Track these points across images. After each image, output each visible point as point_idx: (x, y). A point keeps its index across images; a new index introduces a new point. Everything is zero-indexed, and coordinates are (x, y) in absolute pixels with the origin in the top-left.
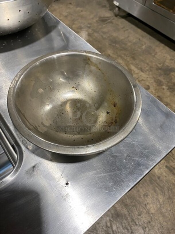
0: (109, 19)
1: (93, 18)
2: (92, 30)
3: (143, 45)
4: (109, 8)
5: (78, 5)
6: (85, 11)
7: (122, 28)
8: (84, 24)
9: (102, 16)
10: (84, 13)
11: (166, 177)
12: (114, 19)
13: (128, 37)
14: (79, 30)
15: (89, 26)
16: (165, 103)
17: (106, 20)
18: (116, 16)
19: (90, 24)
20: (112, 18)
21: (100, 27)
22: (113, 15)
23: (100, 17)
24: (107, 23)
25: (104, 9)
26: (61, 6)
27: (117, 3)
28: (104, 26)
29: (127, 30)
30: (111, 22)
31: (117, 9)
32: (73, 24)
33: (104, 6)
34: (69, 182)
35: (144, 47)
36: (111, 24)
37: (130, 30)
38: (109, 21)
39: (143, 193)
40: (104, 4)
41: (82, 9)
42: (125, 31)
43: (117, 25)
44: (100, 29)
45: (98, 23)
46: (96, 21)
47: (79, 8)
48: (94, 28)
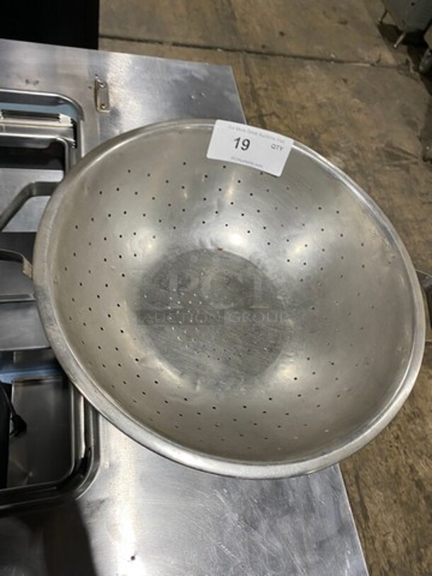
0: (406, 159)
1: (372, 138)
2: (358, 165)
4: (419, 134)
5: (358, 93)
6: (366, 114)
7: (422, 195)
8: (348, 142)
9: (396, 144)
10: (360, 117)
12: (416, 163)
13: (424, 220)
14: (330, 151)
15: (356, 151)
16: (416, 410)
17: (398, 158)
18: (425, 159)
19: (360, 148)
20: (414, 160)
21: (377, 166)
22: (420, 153)
23: (390, 145)
24: (395, 166)
25: (409, 129)
26: (324, 77)
28: (388, 168)
30: (407, 169)
32: (326, 131)
33: (412, 125)
36: (403, 172)
38: (404, 162)
40: (414, 119)
41: (362, 105)
42: (424, 203)
43: (417, 180)
44: (375, 171)
45: (378, 155)
46: (377, 149)
47: (357, 100)
48: (364, 164)
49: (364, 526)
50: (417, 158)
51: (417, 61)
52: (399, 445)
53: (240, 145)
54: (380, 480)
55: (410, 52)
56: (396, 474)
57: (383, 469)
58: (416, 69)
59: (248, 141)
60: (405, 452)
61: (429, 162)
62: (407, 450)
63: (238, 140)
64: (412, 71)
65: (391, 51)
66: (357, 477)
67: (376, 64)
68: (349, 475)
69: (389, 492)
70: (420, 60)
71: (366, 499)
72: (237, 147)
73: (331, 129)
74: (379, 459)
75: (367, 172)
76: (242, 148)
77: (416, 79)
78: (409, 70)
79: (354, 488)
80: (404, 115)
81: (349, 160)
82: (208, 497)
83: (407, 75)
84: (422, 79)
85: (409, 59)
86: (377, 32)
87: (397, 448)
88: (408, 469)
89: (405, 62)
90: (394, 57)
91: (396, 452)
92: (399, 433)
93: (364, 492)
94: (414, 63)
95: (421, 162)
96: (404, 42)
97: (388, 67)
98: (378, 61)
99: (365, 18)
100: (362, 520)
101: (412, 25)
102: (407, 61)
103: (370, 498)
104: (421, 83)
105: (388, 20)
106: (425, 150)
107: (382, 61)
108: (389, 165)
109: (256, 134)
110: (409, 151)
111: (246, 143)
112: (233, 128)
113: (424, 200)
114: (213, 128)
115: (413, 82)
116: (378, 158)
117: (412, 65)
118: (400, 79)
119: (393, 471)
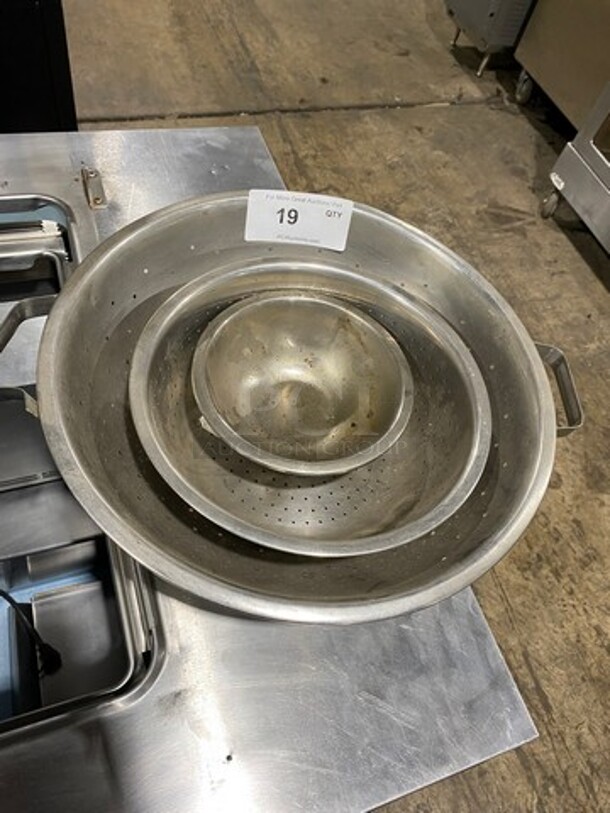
0: (519, 219)
1: (470, 200)
3: (592, 341)
4: (530, 184)
5: (439, 142)
6: (456, 169)
7: (548, 263)
8: (437, 210)
9: (502, 203)
10: (448, 174)
11: (503, 778)
12: (534, 223)
13: (558, 296)
15: (450, 220)
17: (509, 220)
18: (545, 216)
19: (455, 215)
20: (531, 219)
21: (483, 235)
22: (536, 208)
23: (494, 204)
24: (507, 231)
25: (517, 180)
26: (390, 128)
27: (559, 184)
28: (496, 235)
29: (563, 272)
30: (523, 233)
31: (554, 197)
32: (405, 199)
33: (520, 173)
34: (234, 757)
35: (592, 346)
36: (518, 237)
37: (569, 277)
38: (518, 224)
39: (419, 802)
40: (521, 165)
41: (447, 158)
42: (553, 274)
43: (537, 245)
44: (480, 242)
45: (481, 219)
46: (478, 213)
47: (441, 153)
48: (463, 235)
49: (546, 719)
50: (533, 215)
51: (512, 90)
52: (576, 603)
53: (286, 218)
54: (557, 654)
55: (499, 79)
56: (578, 641)
57: (559, 639)
58: (512, 100)
59: (295, 211)
60: (585, 610)
61: (550, 219)
62: (587, 607)
63: (282, 211)
64: (507, 103)
65: (474, 82)
66: (526, 655)
67: (457, 102)
68: (514, 653)
69: (572, 668)
70: (515, 88)
71: (544, 683)
72: (281, 221)
73: (412, 195)
74: (551, 625)
75: (469, 245)
76: (289, 222)
77: (514, 114)
78: (502, 102)
79: (524, 670)
80: (507, 163)
81: (442, 233)
82: (314, 668)
83: (501, 109)
84: (523, 112)
85: (501, 88)
86: (452, 59)
87: (574, 606)
88: (594, 633)
89: (495, 92)
90: (479, 87)
91: (574, 612)
92: (573, 586)
93: (539, 673)
94: (507, 91)
95: (540, 221)
96: (489, 67)
97: (473, 102)
98: (460, 97)
99: (433, 43)
100: (543, 712)
101: (496, 42)
102: (499, 92)
103: (549, 680)
104: (522, 116)
105: (464, 41)
106: (542, 205)
107: (465, 96)
108: (497, 232)
109: (304, 200)
110: (522, 209)
111: (293, 214)
112: (273, 198)
113: (552, 269)
114: (246, 201)
115: (510, 117)
116: (482, 224)
117: (505, 95)
118: (494, 116)
119: (573, 637)
